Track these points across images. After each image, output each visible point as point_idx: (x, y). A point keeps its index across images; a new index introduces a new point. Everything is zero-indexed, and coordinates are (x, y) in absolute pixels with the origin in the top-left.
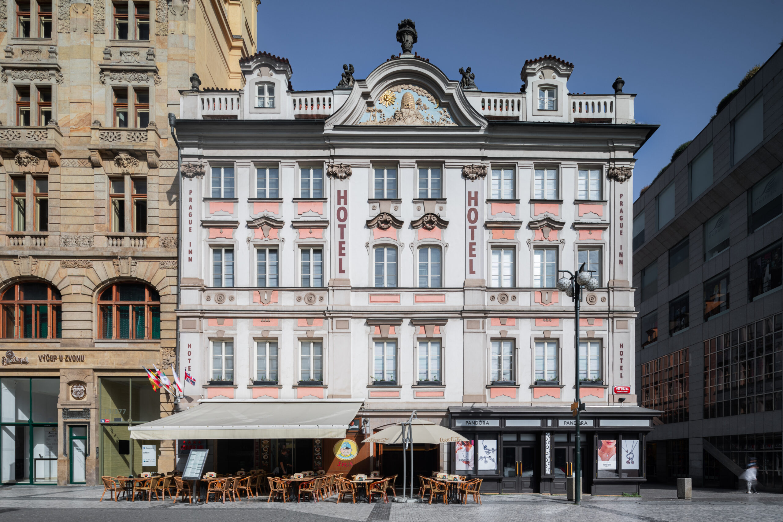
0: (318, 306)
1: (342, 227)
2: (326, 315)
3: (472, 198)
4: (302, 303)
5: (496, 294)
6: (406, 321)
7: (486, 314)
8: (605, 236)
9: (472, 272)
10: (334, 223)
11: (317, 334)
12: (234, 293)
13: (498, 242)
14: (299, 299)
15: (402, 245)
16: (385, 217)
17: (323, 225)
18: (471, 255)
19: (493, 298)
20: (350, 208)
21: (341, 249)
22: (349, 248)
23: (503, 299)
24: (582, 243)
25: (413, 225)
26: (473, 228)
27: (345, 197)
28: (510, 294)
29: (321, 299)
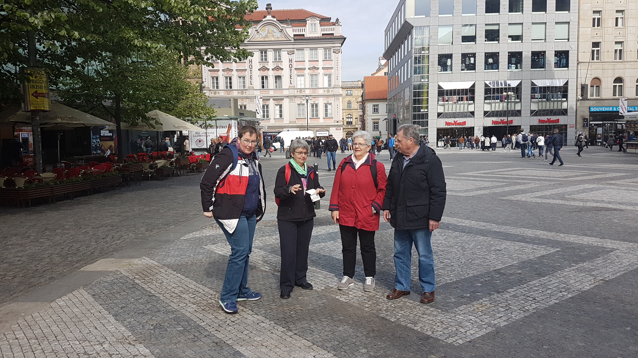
0: (244, 95)
1: (251, 71)
2: (247, 98)
3: (291, 61)
4: (240, 94)
5: (299, 90)
6: (271, 99)
7: (295, 96)
8: (333, 70)
9: (291, 84)
10: (249, 70)
11: (245, 103)
12: (219, 91)
13: (298, 74)
14: (239, 93)
15: (270, 76)
16: (264, 68)
17: (245, 70)
18: (291, 78)
19: (298, 91)
20: (253, 65)
21: (251, 77)
22: (253, 77)
23: (301, 92)
24: (325, 73)
25: (273, 69)
26: (291, 70)
27: (251, 61)
28: (303, 90)
29: (245, 93)
